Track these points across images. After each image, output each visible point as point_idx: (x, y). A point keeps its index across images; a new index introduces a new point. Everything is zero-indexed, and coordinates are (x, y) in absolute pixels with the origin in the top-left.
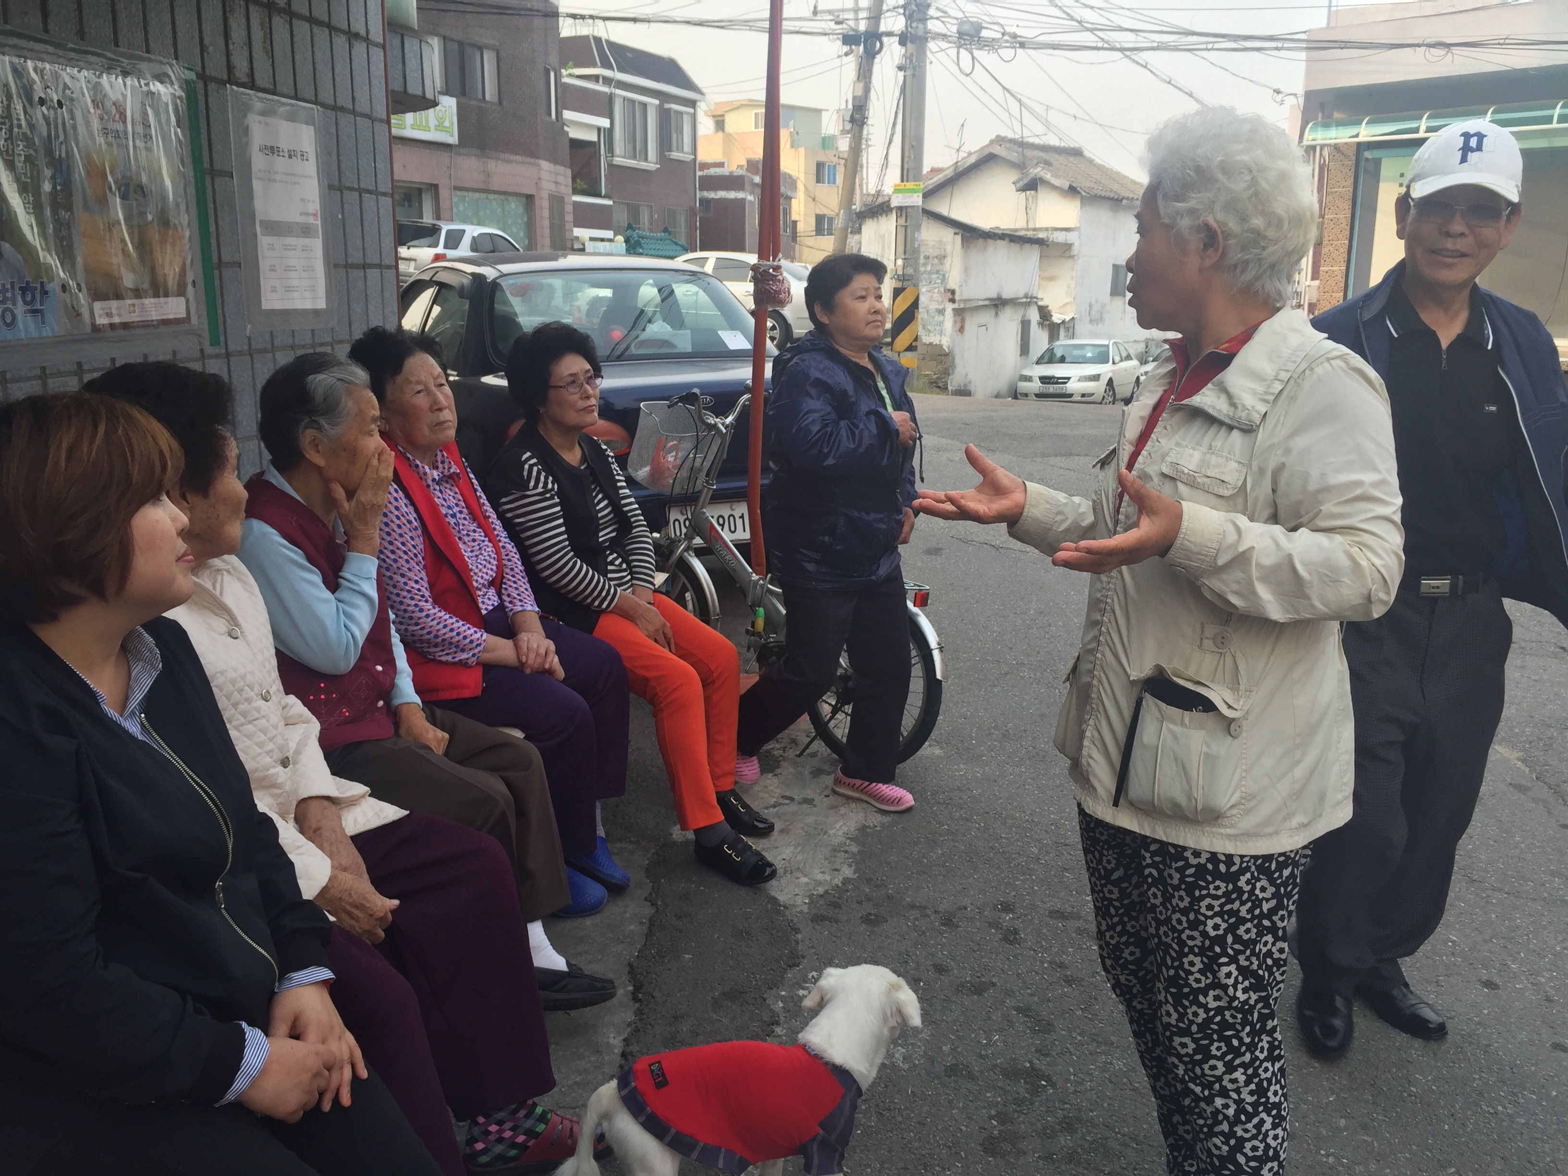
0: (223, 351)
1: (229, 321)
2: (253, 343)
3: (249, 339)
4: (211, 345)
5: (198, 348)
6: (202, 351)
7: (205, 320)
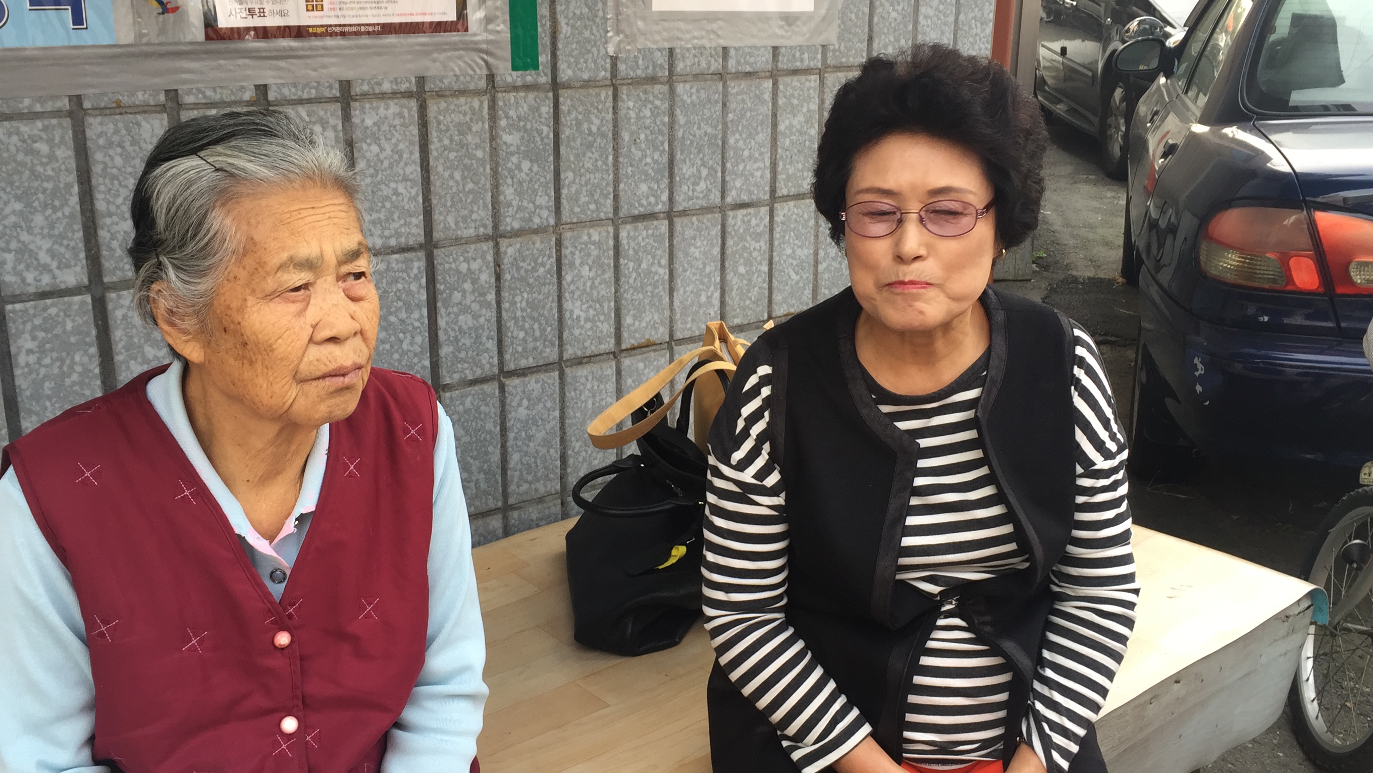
0: (544, 79)
1: (564, 29)
2: (622, 67)
3: (614, 60)
4: (514, 68)
5: (485, 72)
6: (491, 77)
7: (503, 27)
